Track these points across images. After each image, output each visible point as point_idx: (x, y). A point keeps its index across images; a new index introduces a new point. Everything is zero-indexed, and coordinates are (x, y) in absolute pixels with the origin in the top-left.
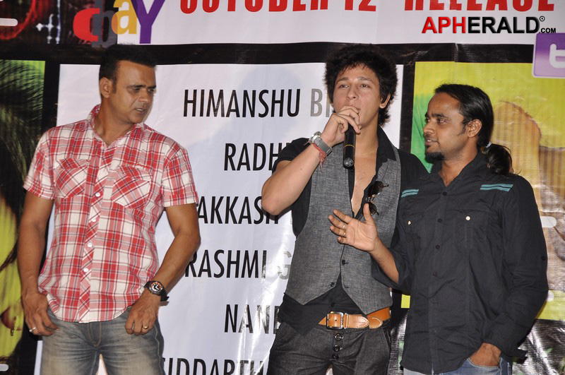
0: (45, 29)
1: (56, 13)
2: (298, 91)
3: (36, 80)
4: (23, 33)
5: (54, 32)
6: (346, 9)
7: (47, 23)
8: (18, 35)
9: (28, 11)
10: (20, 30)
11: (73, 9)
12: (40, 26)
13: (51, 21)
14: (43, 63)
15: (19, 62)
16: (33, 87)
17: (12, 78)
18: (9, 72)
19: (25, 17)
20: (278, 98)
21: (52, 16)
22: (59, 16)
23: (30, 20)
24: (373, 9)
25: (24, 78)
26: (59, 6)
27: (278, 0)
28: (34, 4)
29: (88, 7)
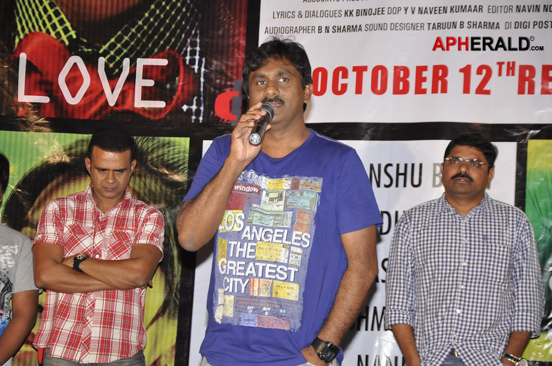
0: (189, 111)
1: (199, 96)
2: (421, 166)
3: (181, 154)
4: (170, 113)
5: (198, 113)
6: (464, 93)
7: (192, 104)
8: (166, 115)
9: (175, 94)
10: (168, 111)
11: (214, 93)
12: (185, 108)
13: (195, 102)
14: (188, 139)
15: (167, 139)
16: (179, 160)
17: (160, 152)
18: (158, 148)
19: (172, 99)
20: (402, 170)
21: (195, 98)
22: (202, 98)
23: (177, 102)
24: (488, 92)
25: (171, 153)
26: (202, 89)
27: (401, 84)
28: (180, 88)
29: (228, 90)
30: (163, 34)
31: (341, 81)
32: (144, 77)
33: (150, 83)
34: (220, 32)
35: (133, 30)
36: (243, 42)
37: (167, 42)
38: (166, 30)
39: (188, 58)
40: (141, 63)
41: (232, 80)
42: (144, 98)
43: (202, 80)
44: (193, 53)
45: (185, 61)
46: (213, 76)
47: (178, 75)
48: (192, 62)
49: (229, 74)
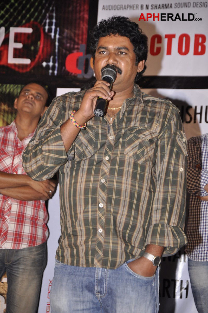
0: (48, 66)
1: (54, 56)
4: (34, 68)
5: (53, 67)
7: (49, 62)
8: (31, 70)
9: (37, 54)
10: (32, 67)
11: (65, 53)
12: (44, 64)
13: (51, 60)
19: (35, 58)
20: (198, 111)
21: (52, 57)
22: (56, 57)
23: (38, 60)
26: (57, 51)
27: (200, 48)
28: (41, 50)
29: (75, 52)
30: (29, 9)
31: (157, 45)
32: (16, 41)
33: (20, 46)
34: (70, 9)
35: (8, 6)
36: (86, 16)
37: (32, 16)
38: (31, 6)
39: (47, 27)
40: (13, 30)
41: (78, 44)
42: (15, 56)
43: (57, 44)
44: (50, 24)
45: (44, 29)
46: (65, 41)
47: (39, 39)
48: (50, 30)
49: (76, 40)
